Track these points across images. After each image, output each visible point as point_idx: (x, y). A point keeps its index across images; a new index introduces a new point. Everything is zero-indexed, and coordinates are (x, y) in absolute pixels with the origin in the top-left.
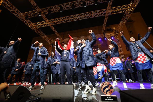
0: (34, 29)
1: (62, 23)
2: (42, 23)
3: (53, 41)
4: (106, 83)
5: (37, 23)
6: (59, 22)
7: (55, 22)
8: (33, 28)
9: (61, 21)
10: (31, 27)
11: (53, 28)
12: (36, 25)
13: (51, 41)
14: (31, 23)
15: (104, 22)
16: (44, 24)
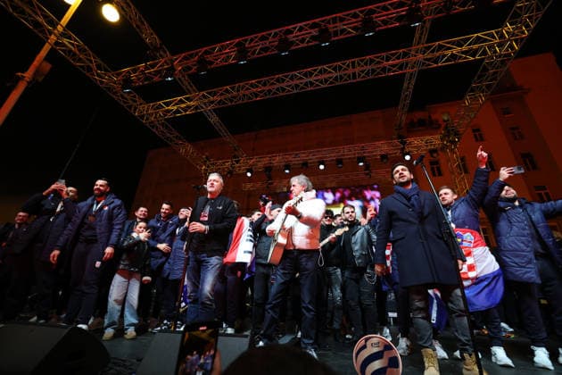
0: (152, 122)
1: (245, 101)
2: (176, 104)
3: (213, 164)
4: (375, 340)
5: (161, 102)
6: (235, 97)
7: (223, 97)
8: (147, 119)
9: (244, 95)
10: (142, 117)
11: (214, 119)
12: (158, 108)
13: (208, 163)
14: (141, 104)
15: (403, 96)
16: (183, 106)
